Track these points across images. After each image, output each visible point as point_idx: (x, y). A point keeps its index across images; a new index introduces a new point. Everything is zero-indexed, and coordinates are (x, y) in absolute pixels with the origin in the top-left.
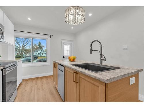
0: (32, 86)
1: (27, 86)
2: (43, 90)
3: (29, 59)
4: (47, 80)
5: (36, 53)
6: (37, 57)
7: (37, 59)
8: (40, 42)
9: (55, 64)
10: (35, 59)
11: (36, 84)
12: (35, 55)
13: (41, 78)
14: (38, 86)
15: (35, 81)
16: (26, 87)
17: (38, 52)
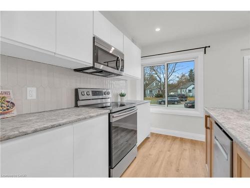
0: (161, 151)
1: (154, 147)
2: (177, 171)
3: (173, 100)
4: (195, 150)
5: (184, 90)
6: (186, 97)
7: (186, 100)
8: (191, 70)
9: (207, 117)
10: (182, 101)
11: (169, 151)
12: (183, 93)
13: (182, 140)
14: (170, 156)
15: (169, 142)
16: (152, 148)
17: (188, 89)
